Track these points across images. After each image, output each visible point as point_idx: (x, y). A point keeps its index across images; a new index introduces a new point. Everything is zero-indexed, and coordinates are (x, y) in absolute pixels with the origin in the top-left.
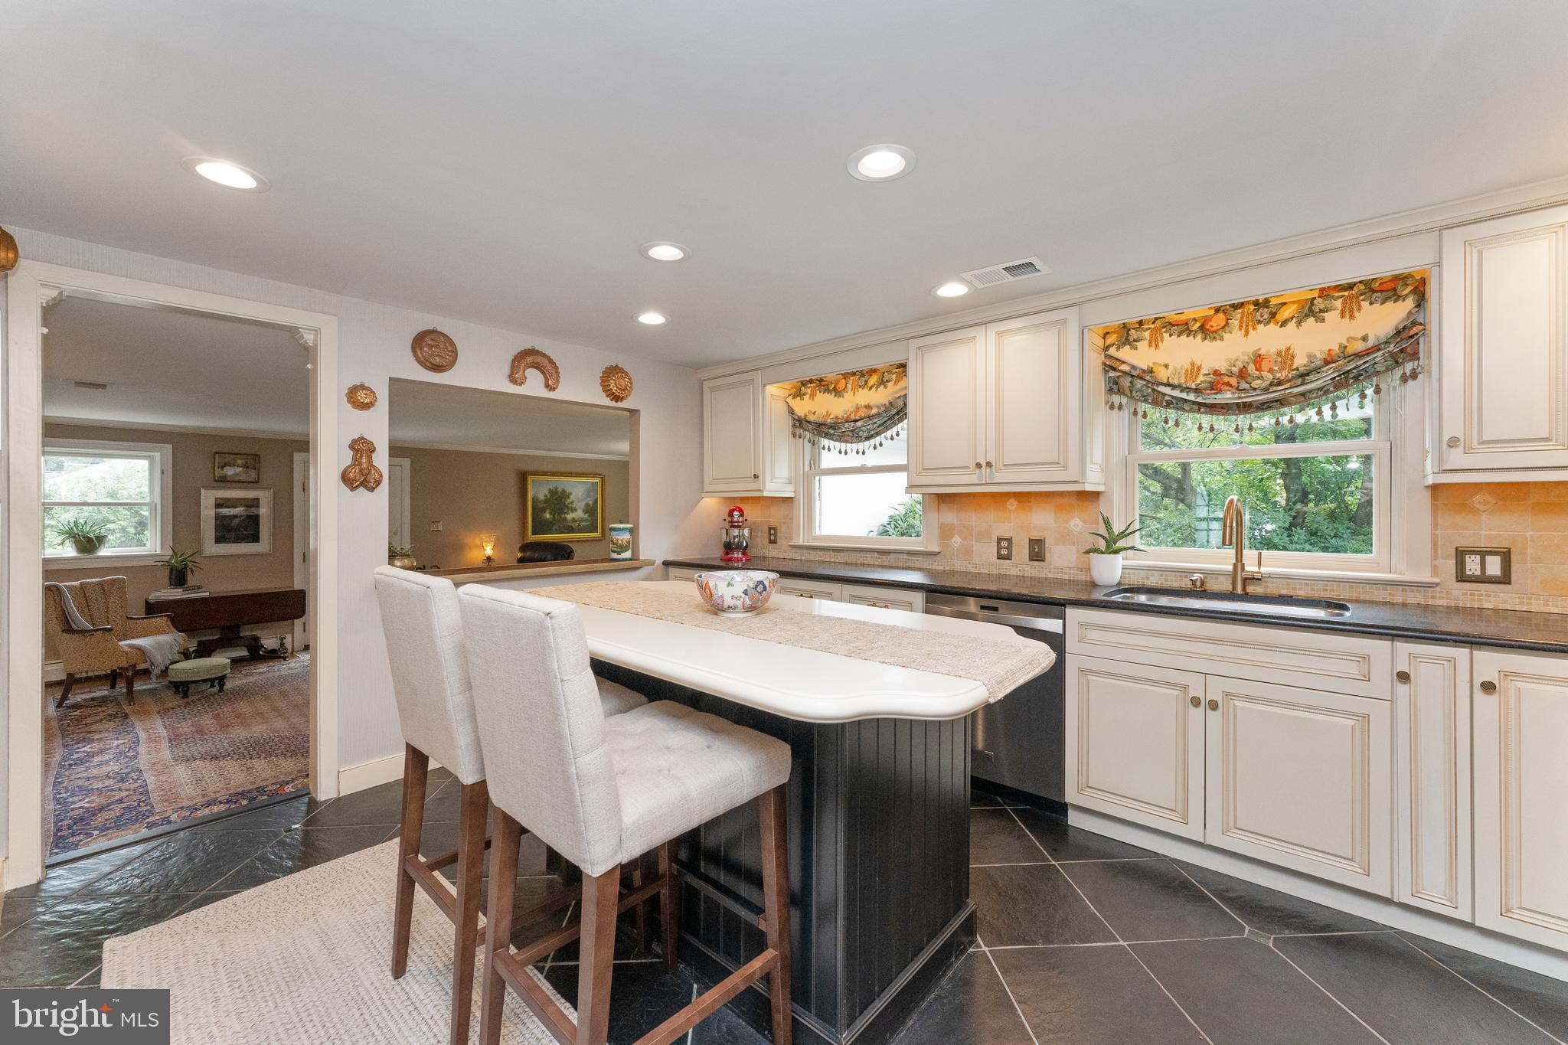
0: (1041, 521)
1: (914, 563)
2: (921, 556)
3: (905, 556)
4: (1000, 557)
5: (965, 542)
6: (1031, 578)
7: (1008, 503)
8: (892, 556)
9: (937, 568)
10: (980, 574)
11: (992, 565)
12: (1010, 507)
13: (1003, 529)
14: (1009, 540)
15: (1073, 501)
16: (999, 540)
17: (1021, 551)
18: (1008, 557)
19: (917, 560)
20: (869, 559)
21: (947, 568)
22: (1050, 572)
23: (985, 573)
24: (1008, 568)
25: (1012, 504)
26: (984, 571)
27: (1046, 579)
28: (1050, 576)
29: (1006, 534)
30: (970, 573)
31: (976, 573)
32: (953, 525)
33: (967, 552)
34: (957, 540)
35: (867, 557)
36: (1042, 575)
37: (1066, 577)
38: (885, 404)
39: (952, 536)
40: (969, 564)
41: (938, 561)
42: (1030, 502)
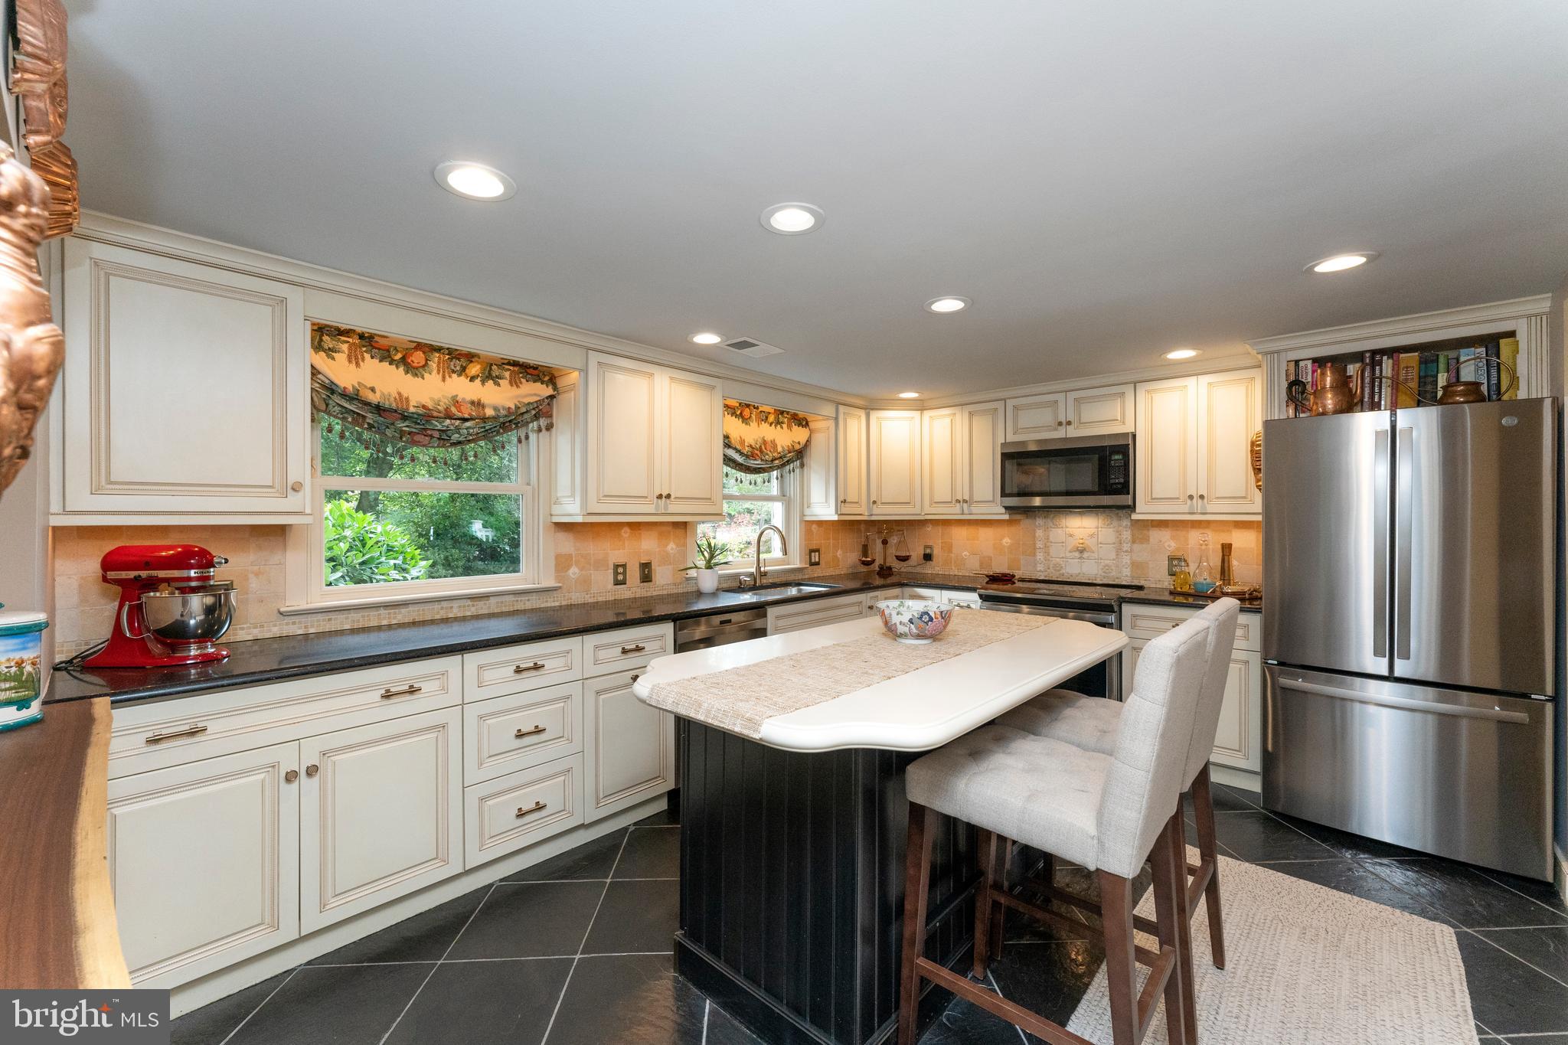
0: (648, 546)
1: (524, 604)
2: (534, 594)
3: (511, 598)
4: (617, 583)
5: (584, 572)
6: (641, 598)
7: (623, 531)
8: (493, 600)
9: (553, 604)
10: (597, 603)
11: (609, 592)
12: (623, 534)
13: (617, 556)
14: (624, 566)
15: (670, 528)
16: (616, 566)
17: (633, 574)
18: (623, 583)
19: (528, 600)
20: (455, 610)
21: (564, 603)
22: (655, 591)
23: (603, 602)
24: (624, 593)
25: (626, 532)
26: (600, 599)
27: (652, 597)
28: (655, 593)
29: (621, 561)
30: (588, 603)
31: (594, 603)
32: (570, 556)
33: (585, 582)
34: (574, 572)
35: (452, 607)
36: (649, 594)
37: (665, 592)
38: (509, 408)
39: (569, 567)
40: (587, 594)
41: (554, 597)
42: (640, 530)
